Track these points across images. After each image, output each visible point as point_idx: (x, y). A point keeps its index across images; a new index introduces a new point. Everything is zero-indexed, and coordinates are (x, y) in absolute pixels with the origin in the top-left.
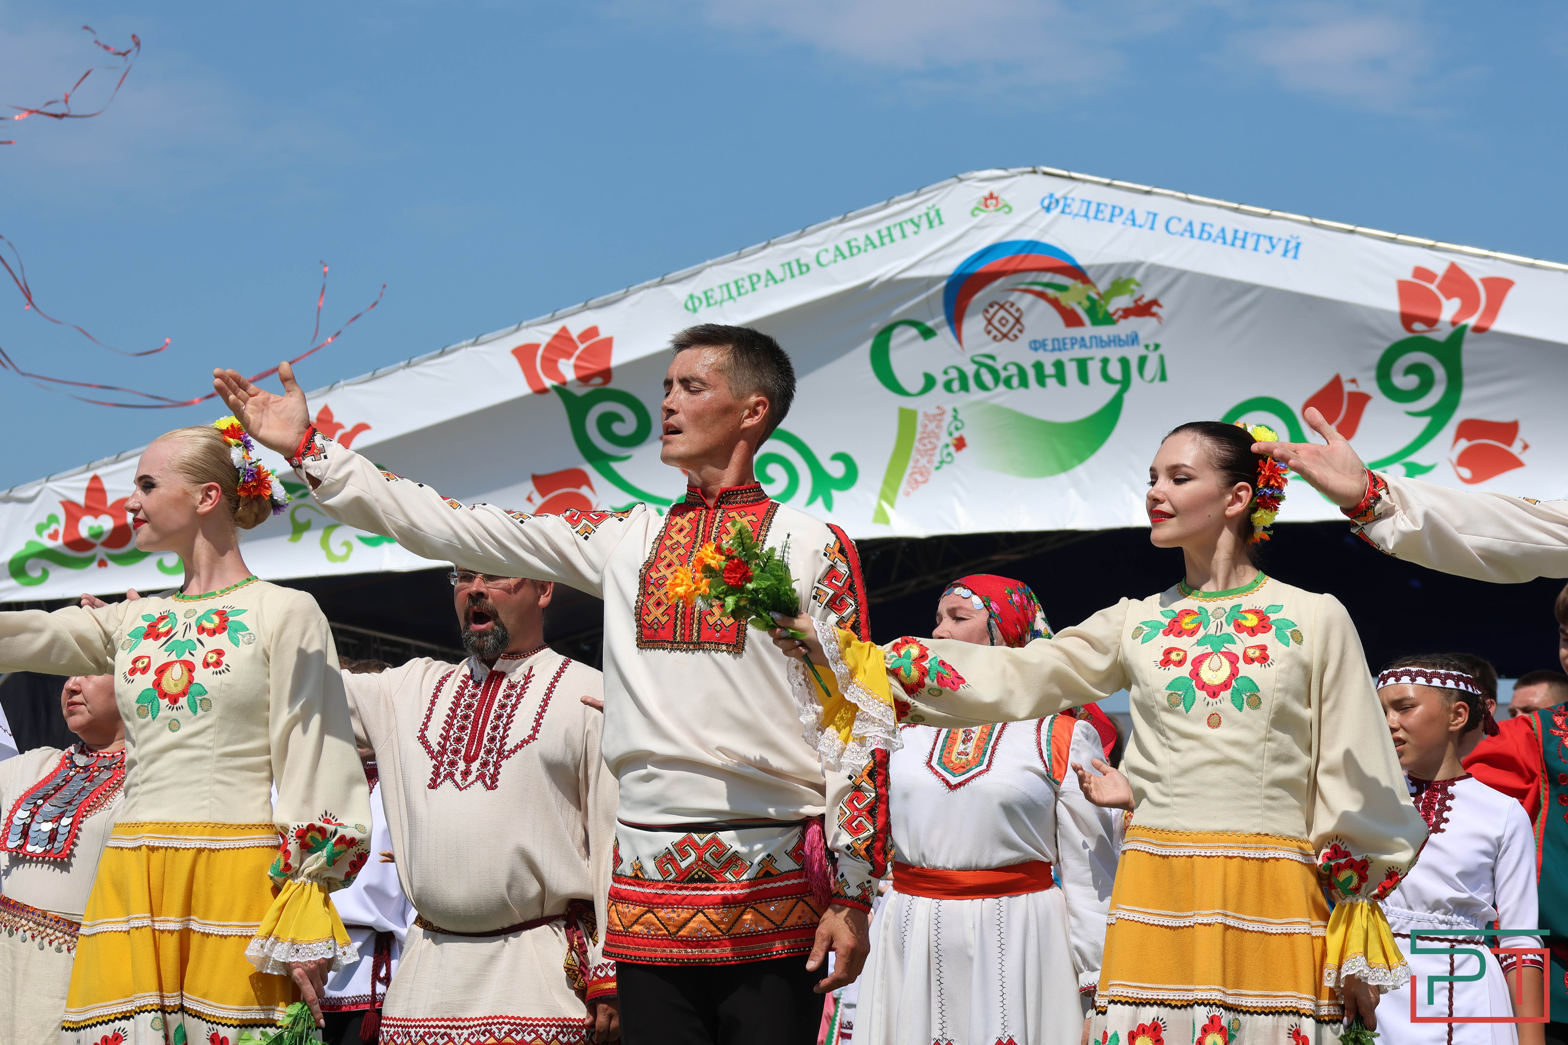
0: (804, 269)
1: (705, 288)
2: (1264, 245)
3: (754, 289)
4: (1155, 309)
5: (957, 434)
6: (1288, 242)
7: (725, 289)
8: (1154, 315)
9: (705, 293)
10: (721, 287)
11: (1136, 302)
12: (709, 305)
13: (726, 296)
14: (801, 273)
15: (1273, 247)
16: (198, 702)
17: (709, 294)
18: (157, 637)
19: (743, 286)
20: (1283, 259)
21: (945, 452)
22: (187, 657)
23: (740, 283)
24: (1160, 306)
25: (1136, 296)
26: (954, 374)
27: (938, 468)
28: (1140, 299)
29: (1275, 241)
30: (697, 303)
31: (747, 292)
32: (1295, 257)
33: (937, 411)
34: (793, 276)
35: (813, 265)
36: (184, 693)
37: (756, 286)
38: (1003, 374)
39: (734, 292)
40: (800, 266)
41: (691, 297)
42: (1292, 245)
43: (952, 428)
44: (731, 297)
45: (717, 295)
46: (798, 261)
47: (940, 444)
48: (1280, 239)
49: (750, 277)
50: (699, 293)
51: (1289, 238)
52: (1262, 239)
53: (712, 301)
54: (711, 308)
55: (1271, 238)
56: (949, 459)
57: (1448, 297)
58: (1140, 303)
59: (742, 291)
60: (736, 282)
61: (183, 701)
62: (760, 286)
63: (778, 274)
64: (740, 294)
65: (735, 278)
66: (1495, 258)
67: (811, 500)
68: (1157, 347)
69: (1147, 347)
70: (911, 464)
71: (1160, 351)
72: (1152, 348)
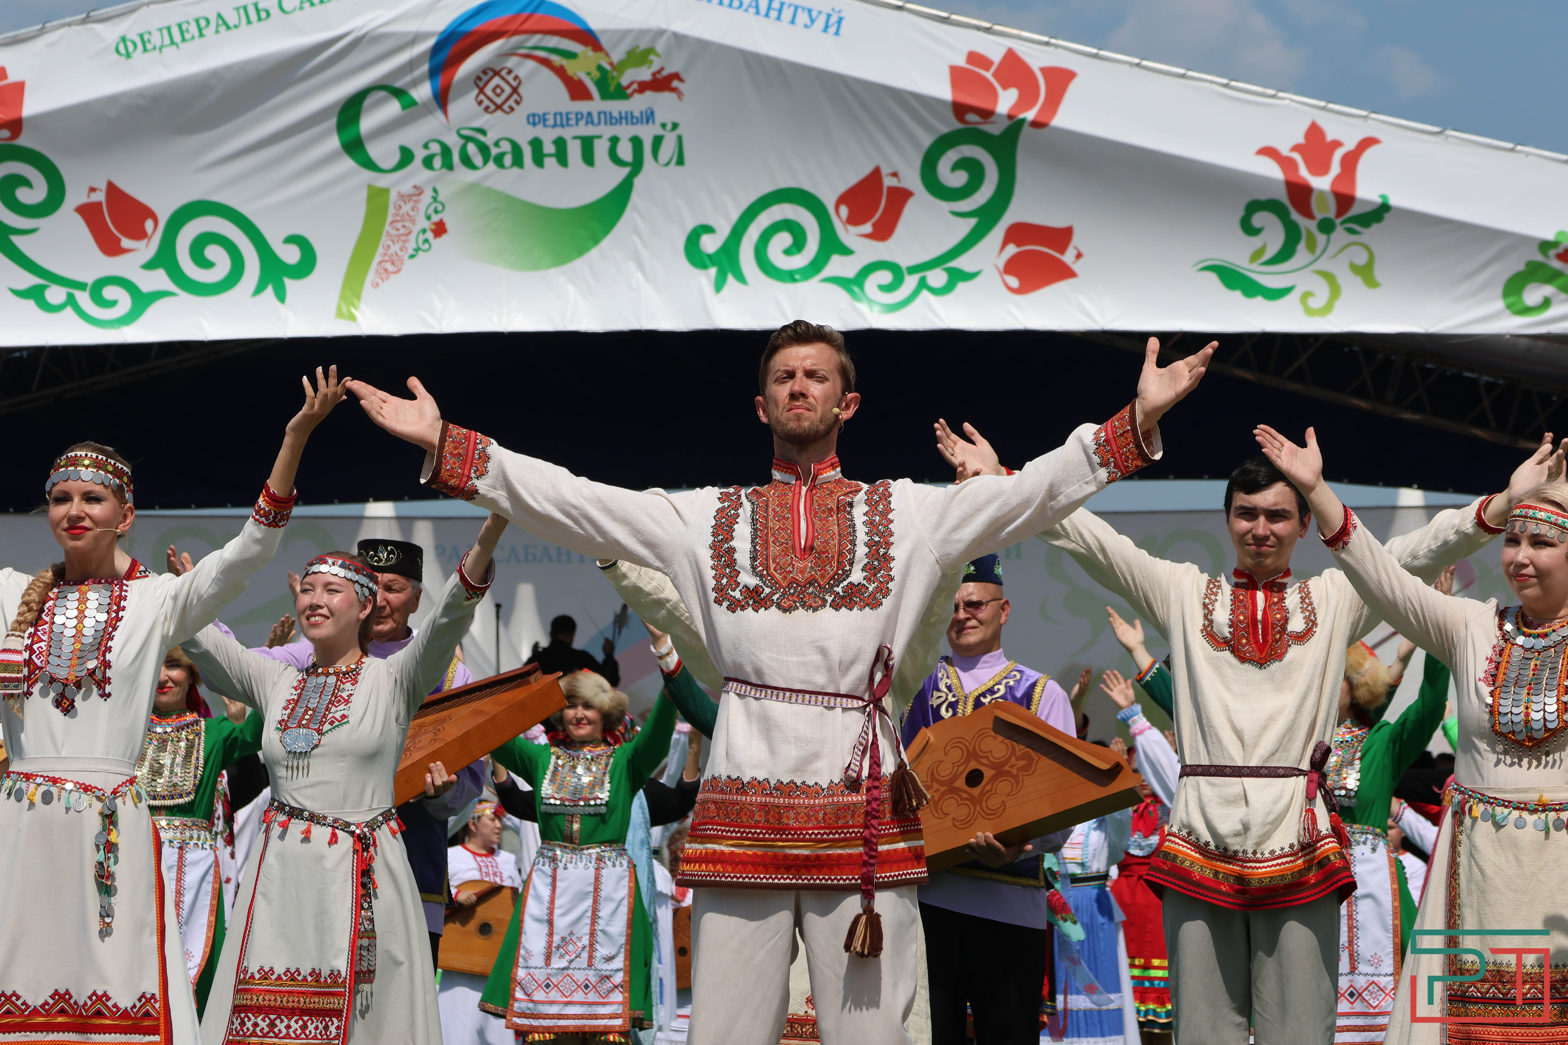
0: (263, 15)
1: (141, 31)
2: (803, 18)
3: (201, 35)
4: (675, 83)
5: (436, 218)
6: (829, 16)
7: (165, 32)
8: (674, 90)
9: (141, 36)
10: (161, 30)
11: (654, 74)
12: (145, 50)
13: (167, 41)
14: (260, 19)
15: (813, 21)
17: (146, 37)
19: (188, 31)
20: (824, 34)
21: (421, 238)
23: (184, 27)
24: (681, 80)
25: (655, 68)
26: (435, 148)
27: (412, 256)
28: (659, 72)
29: (814, 14)
30: (131, 47)
31: (193, 38)
32: (837, 33)
33: (413, 191)
34: (249, 22)
35: (275, 11)
37: (204, 32)
38: (494, 151)
39: (177, 37)
40: (258, 11)
41: (123, 39)
42: (834, 19)
43: (431, 211)
44: (172, 42)
45: (156, 39)
46: (256, 5)
47: (416, 229)
48: (820, 13)
49: (197, 21)
50: (133, 35)
51: (830, 12)
52: (800, 11)
53: (149, 46)
54: (147, 55)
55: (810, 11)
56: (426, 246)
57: (1005, 87)
58: (658, 76)
59: (187, 36)
60: (180, 26)
62: (209, 32)
63: (232, 19)
64: (184, 40)
65: (179, 20)
66: (1057, 46)
67: (259, 289)
68: (675, 126)
69: (664, 126)
70: (380, 250)
71: (678, 131)
72: (669, 127)
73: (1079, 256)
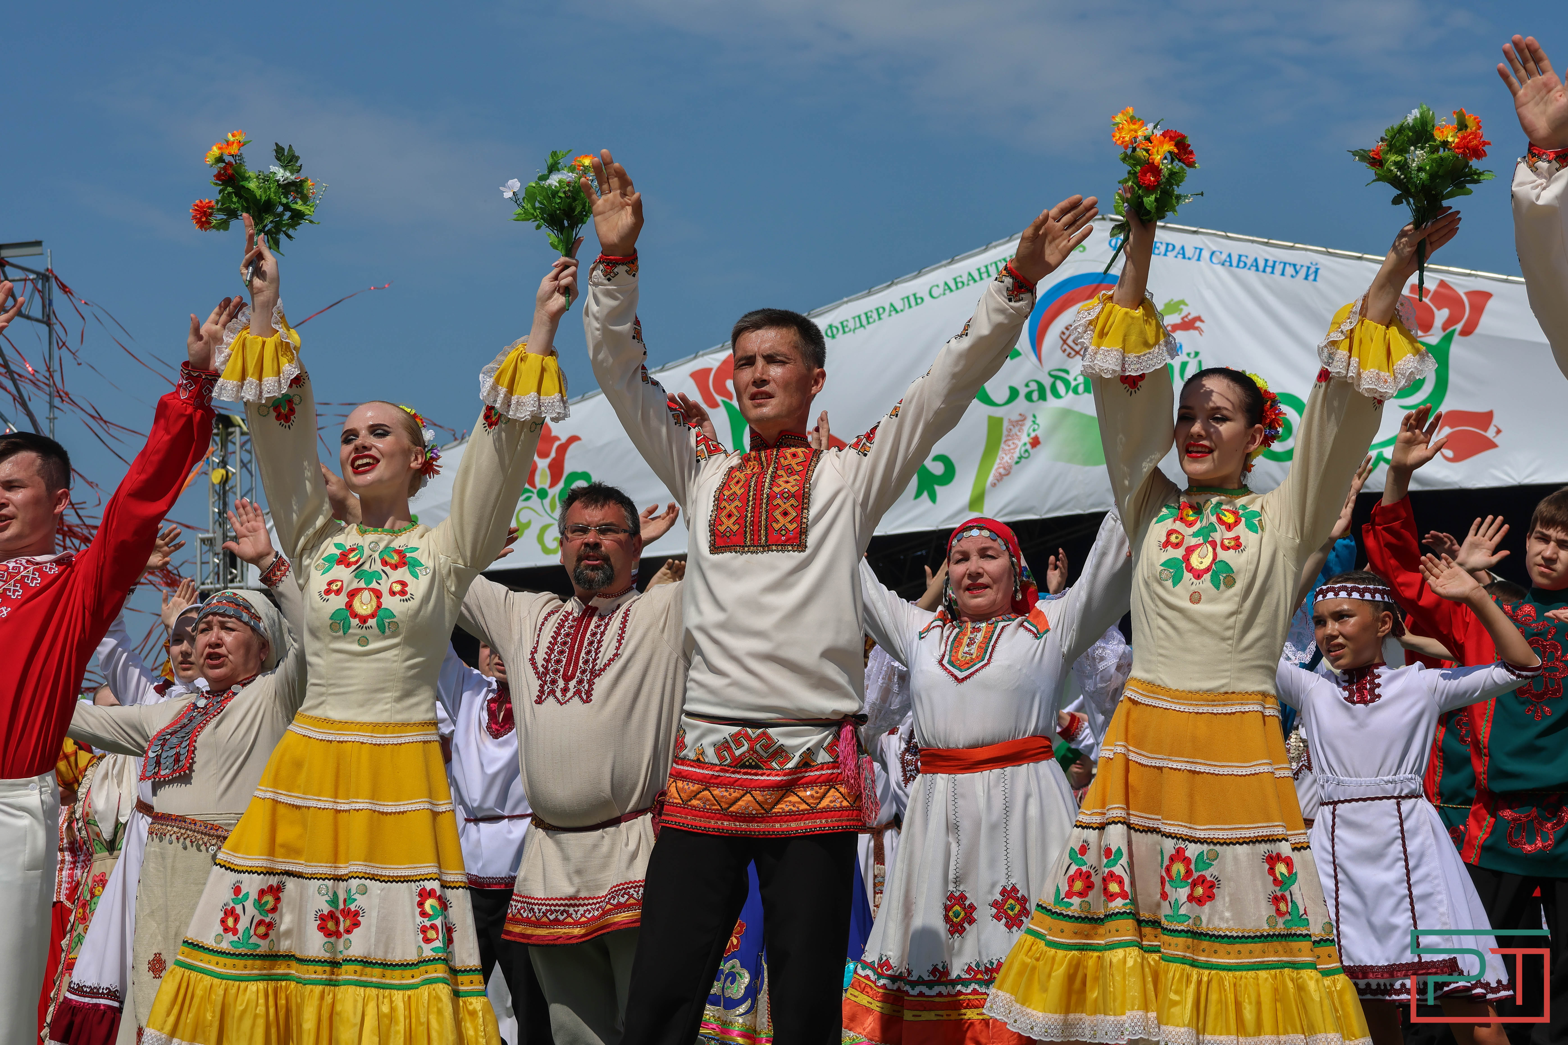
0: (919, 301)
1: (841, 320)
2: (1290, 270)
3: (880, 319)
4: (1198, 324)
5: (1033, 435)
6: (1309, 268)
7: (857, 319)
8: (1197, 328)
9: (842, 323)
10: (854, 318)
11: (1183, 319)
12: (844, 332)
13: (858, 325)
14: (917, 304)
15: (1297, 272)
16: (387, 624)
17: (845, 323)
18: (348, 565)
19: (871, 317)
20: (1305, 281)
21: (1023, 449)
22: (374, 585)
23: (869, 314)
24: (1202, 321)
25: (1184, 314)
26: (1034, 386)
27: (1017, 463)
28: (1186, 316)
29: (1298, 268)
30: (835, 330)
31: (874, 321)
32: (1315, 280)
33: (1019, 417)
34: (910, 306)
35: (927, 298)
36: (373, 616)
37: (882, 316)
38: (1073, 384)
39: (864, 321)
40: (916, 299)
41: (830, 326)
42: (1312, 270)
43: (1031, 429)
44: (861, 325)
45: (851, 325)
46: (914, 295)
47: (1020, 444)
48: (1302, 266)
49: (877, 310)
50: (837, 323)
51: (1309, 265)
52: (1287, 266)
53: (847, 329)
54: (846, 335)
55: (1295, 266)
56: (1027, 454)
57: (1439, 309)
58: (1186, 319)
59: (871, 320)
60: (866, 314)
61: (371, 622)
62: (884, 316)
63: (899, 307)
64: (869, 323)
65: (865, 311)
66: (1476, 276)
67: (918, 495)
68: (1197, 354)
69: (1188, 355)
70: (998, 461)
71: (1199, 358)
72: (1192, 355)
73: (1499, 431)
